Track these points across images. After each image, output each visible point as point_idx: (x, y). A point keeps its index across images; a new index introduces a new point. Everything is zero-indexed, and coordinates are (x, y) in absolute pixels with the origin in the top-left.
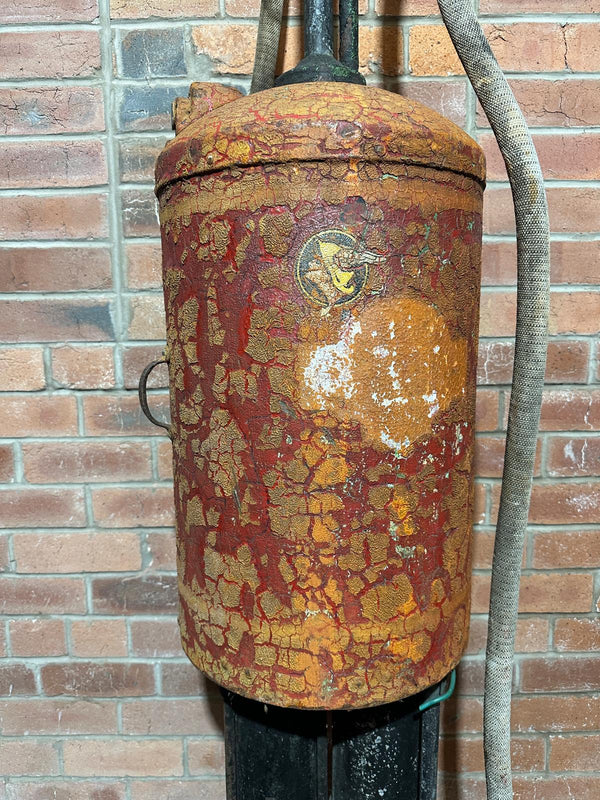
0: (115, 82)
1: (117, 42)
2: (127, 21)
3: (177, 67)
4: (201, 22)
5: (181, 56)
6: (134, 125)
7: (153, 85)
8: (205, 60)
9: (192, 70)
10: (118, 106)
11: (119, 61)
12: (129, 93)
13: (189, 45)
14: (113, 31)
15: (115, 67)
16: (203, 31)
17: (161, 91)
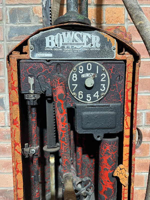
0: (7, 25)
1: (8, 12)
2: (11, 5)
3: (28, 20)
4: (36, 6)
5: (29, 16)
6: (13, 39)
7: (19, 26)
8: (37, 18)
9: (33, 21)
10: (8, 32)
11: (8, 18)
12: (11, 28)
13: (32, 13)
14: (7, 8)
15: (7, 19)
16: (36, 8)
17: (22, 28)
